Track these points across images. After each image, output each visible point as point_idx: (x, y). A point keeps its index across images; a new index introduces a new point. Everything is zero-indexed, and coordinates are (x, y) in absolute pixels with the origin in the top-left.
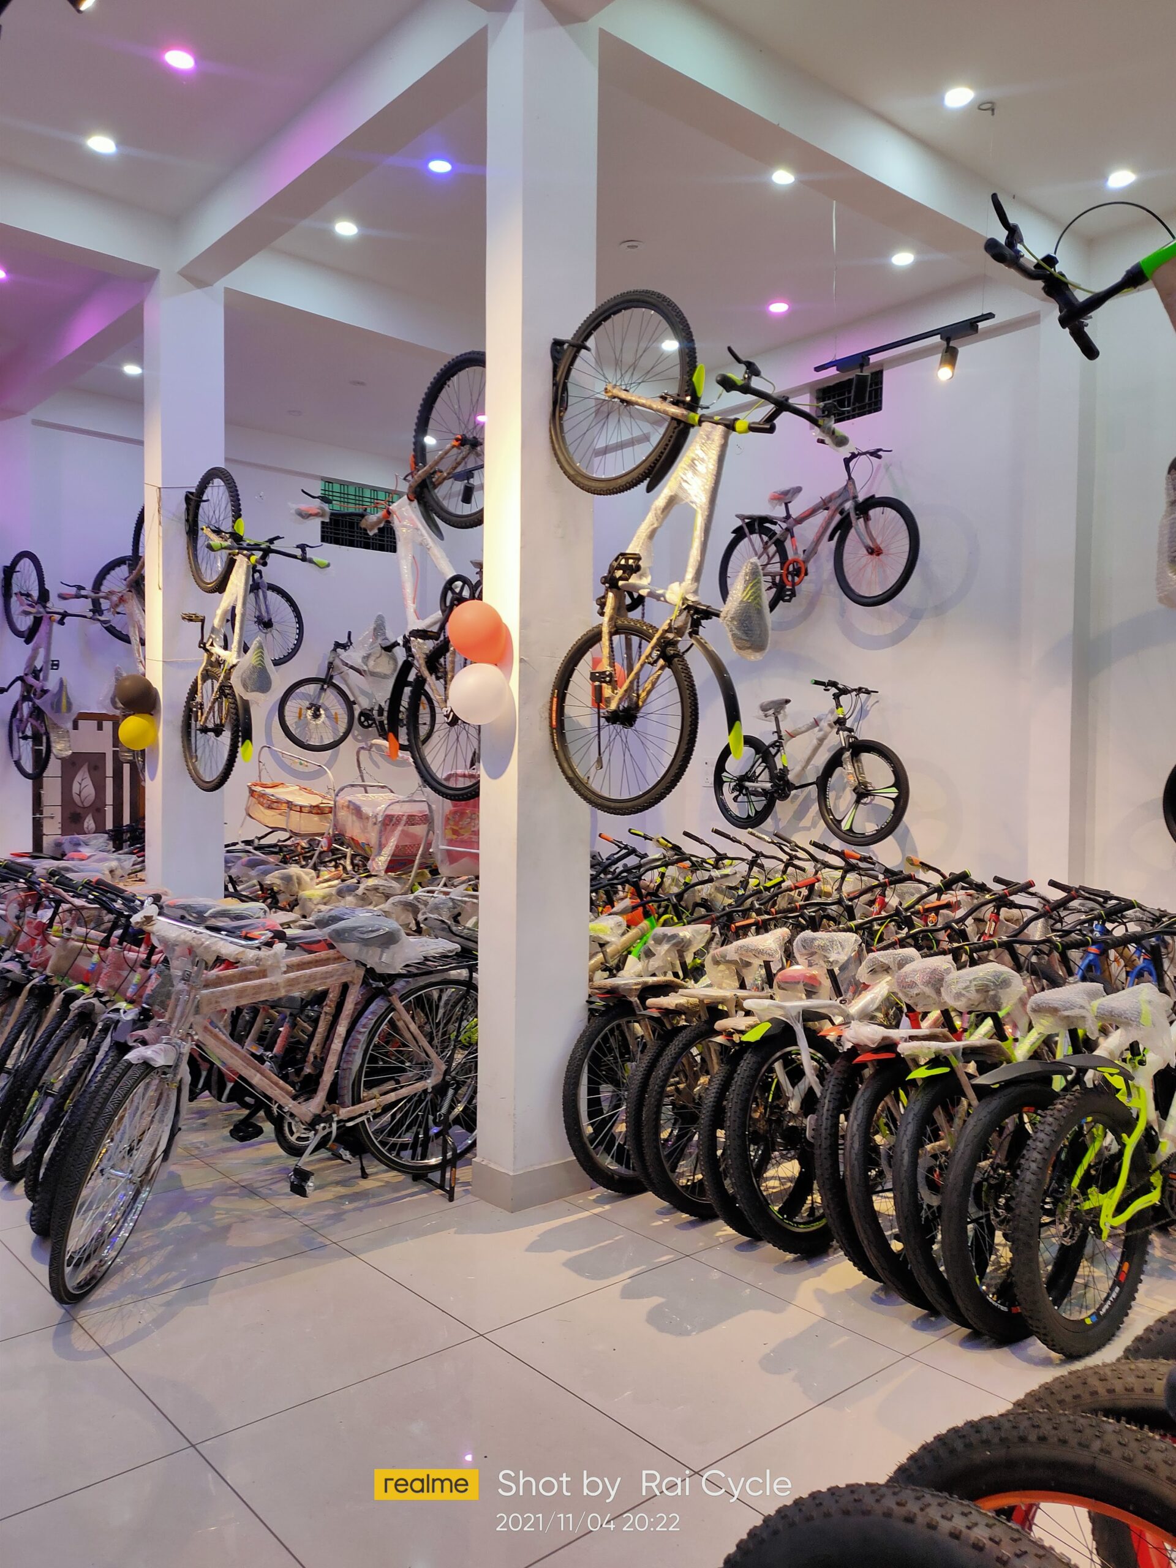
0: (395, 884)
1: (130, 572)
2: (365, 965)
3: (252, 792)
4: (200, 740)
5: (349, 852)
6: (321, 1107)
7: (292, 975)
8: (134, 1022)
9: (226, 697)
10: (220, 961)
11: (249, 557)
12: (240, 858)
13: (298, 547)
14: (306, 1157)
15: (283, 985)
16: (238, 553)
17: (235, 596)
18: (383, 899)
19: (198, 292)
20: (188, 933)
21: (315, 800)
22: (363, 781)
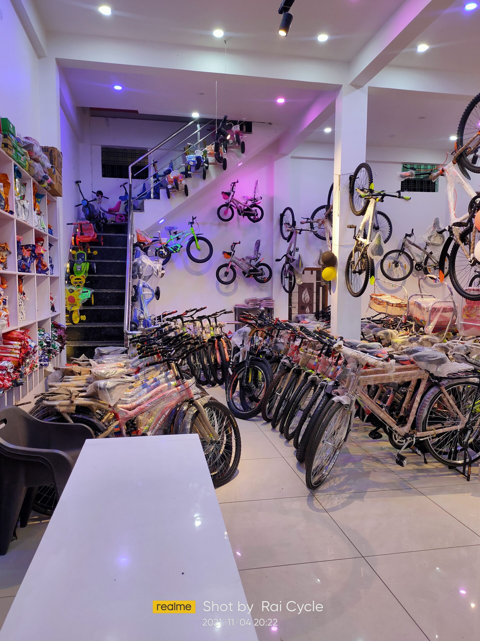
0: (436, 338)
1: (327, 211)
2: (429, 372)
3: (371, 298)
4: (353, 277)
5: (413, 323)
6: (408, 430)
7: (397, 373)
8: (333, 386)
9: (364, 258)
10: (368, 366)
11: (376, 199)
12: (366, 325)
13: (397, 192)
14: (402, 450)
15: (393, 377)
16: (371, 198)
17: (369, 216)
18: (430, 344)
19: (358, 91)
20: (356, 353)
21: (399, 301)
22: (421, 293)
